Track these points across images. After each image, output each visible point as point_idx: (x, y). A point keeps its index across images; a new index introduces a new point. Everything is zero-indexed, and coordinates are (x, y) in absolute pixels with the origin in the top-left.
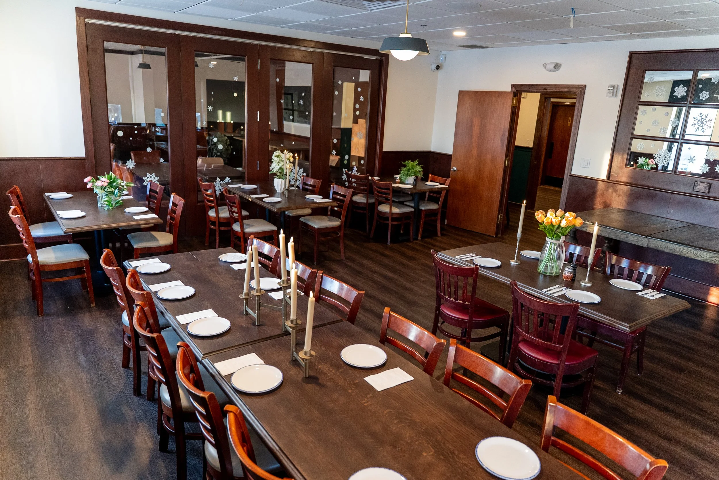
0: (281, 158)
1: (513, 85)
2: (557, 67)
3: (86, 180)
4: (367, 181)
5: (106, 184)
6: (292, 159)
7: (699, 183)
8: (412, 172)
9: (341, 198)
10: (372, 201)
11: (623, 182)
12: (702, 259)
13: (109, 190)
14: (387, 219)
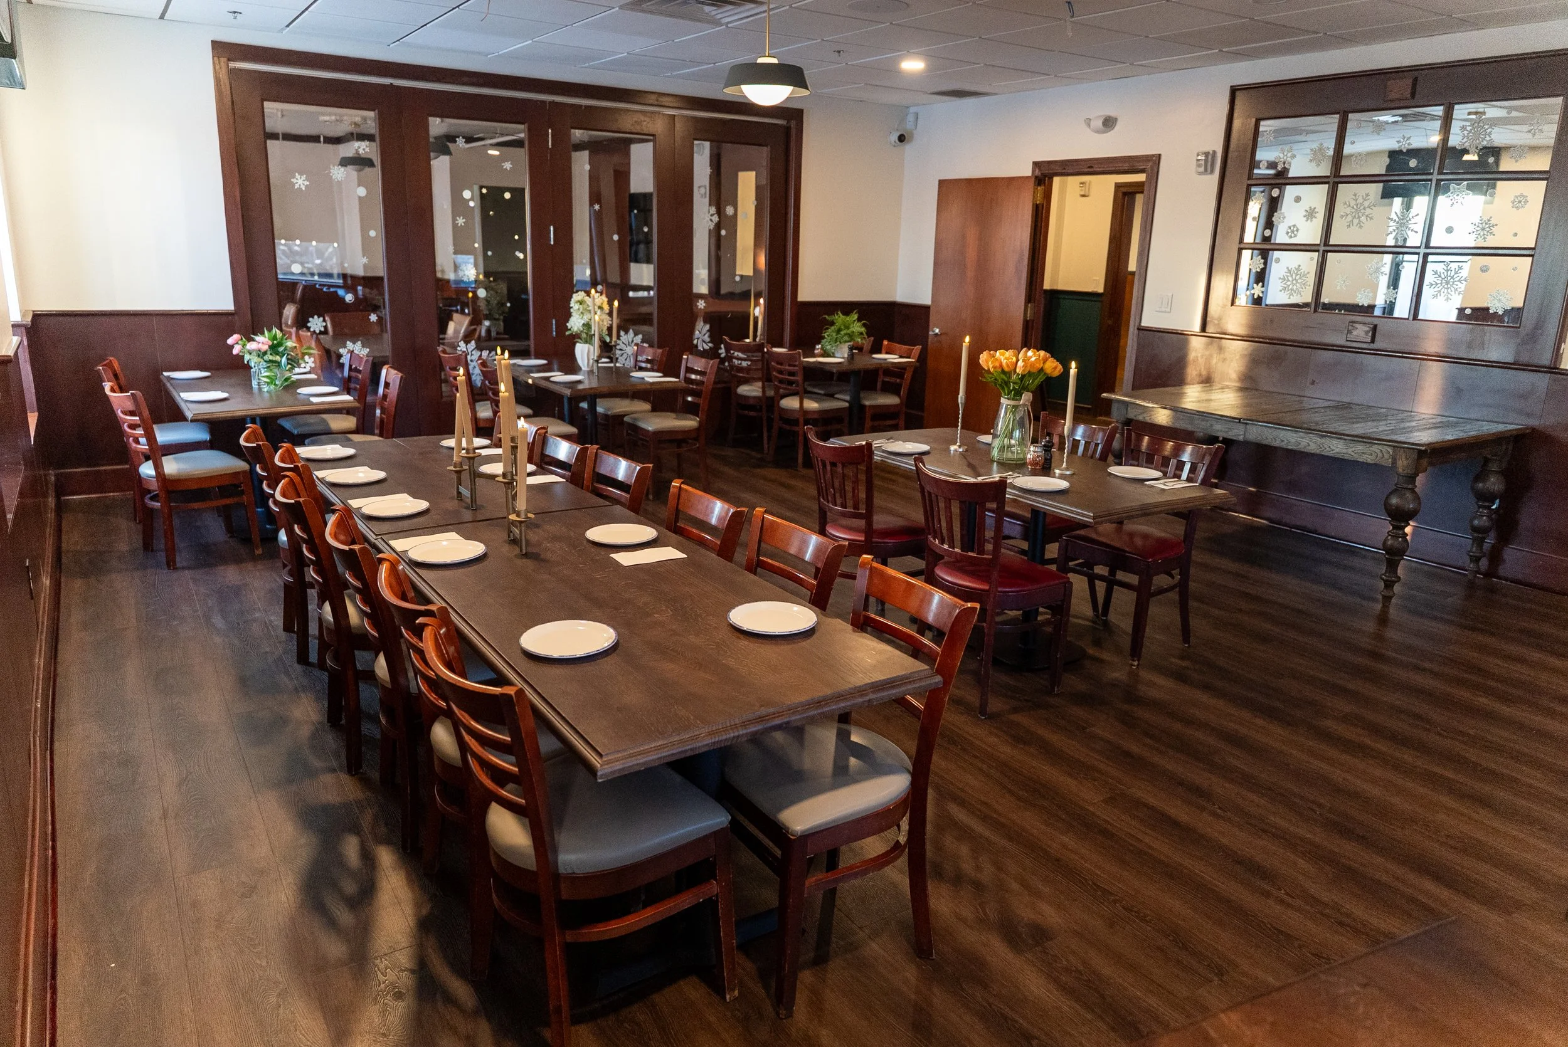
0: (585, 306)
1: (1036, 164)
2: (1109, 123)
3: (230, 341)
4: (760, 354)
5: (265, 347)
6: (606, 307)
7: (1357, 325)
8: (845, 334)
9: (698, 377)
10: (771, 393)
11: (1231, 335)
12: (1331, 454)
13: (271, 358)
14: (795, 422)
